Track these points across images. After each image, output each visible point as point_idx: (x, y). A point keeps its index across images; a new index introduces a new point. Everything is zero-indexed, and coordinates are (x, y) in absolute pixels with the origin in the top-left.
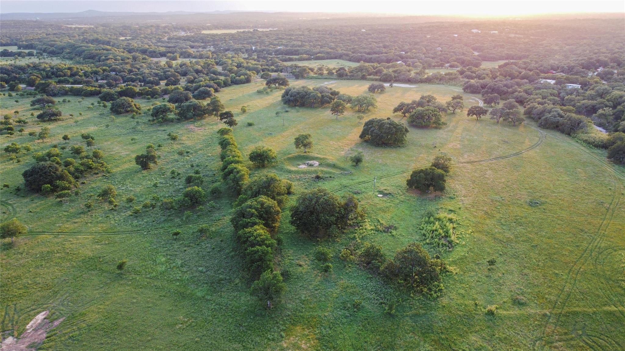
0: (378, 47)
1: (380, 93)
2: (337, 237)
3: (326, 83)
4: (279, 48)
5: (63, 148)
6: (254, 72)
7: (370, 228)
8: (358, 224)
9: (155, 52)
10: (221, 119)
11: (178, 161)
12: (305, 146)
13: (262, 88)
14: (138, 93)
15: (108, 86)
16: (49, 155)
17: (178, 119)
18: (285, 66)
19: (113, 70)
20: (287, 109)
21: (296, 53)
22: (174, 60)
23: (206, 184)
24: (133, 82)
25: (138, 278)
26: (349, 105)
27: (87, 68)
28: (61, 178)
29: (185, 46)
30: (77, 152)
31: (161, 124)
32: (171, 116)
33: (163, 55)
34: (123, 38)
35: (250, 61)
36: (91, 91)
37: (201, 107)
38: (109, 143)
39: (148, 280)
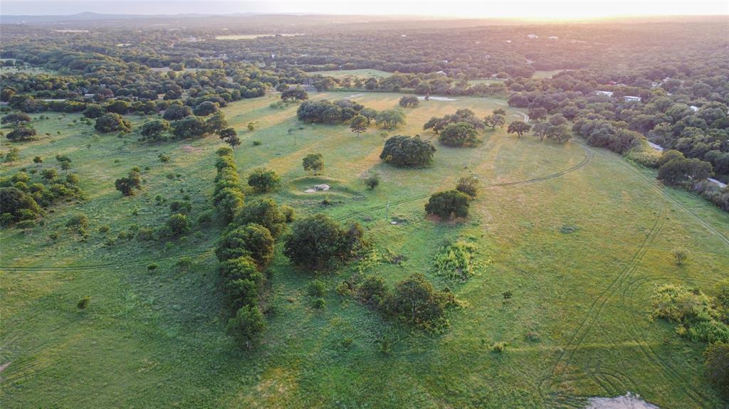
0: (417, 55)
1: (413, 107)
2: (337, 269)
3: (352, 96)
4: (303, 55)
5: (33, 172)
6: (270, 84)
7: (376, 259)
8: (363, 255)
9: (156, 61)
10: (222, 138)
11: (167, 186)
12: (315, 167)
13: (275, 102)
14: (129, 108)
15: (95, 100)
16: (15, 180)
17: (173, 138)
18: (306, 77)
19: (104, 82)
20: (302, 126)
21: (322, 61)
22: (178, 70)
23: (195, 211)
24: (126, 95)
25: (101, 318)
26: (373, 121)
27: (73, 80)
28: (26, 205)
29: (193, 54)
30: (48, 175)
31: (151, 144)
32: (166, 134)
33: (166, 64)
34: (122, 45)
35: (267, 71)
36: (74, 106)
37: (201, 124)
38: (89, 166)
39: (113, 320)
